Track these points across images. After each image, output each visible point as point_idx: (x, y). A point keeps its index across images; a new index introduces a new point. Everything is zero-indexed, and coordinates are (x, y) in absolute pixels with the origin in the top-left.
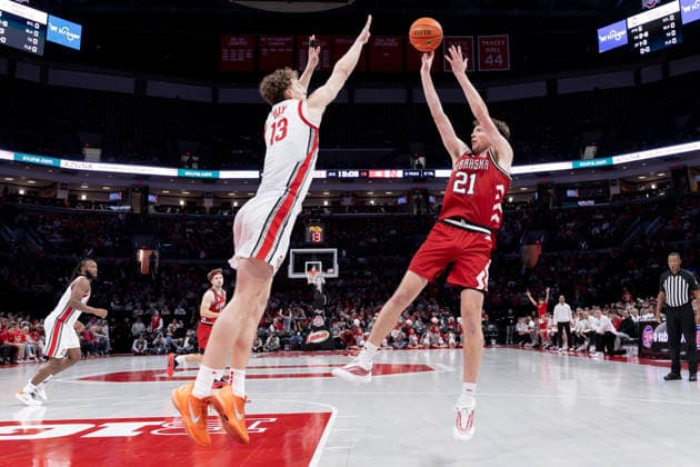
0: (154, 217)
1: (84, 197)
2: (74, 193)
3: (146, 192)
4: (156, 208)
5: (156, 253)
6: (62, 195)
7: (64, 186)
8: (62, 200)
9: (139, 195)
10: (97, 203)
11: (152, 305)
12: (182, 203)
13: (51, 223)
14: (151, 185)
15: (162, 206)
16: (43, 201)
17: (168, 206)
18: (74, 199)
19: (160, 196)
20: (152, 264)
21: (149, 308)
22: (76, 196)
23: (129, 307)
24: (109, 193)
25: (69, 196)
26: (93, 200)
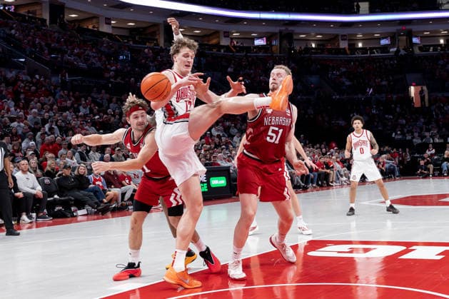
0: (419, 57)
1: (360, 45)
2: (352, 42)
3: (410, 35)
4: (420, 49)
5: (425, 88)
6: (344, 45)
7: (344, 38)
8: (344, 49)
9: (405, 37)
10: (371, 49)
11: (427, 134)
12: (442, 41)
13: (339, 70)
14: (414, 28)
15: (424, 46)
16: (330, 51)
17: (430, 46)
18: (352, 47)
19: (421, 37)
20: (422, 98)
21: (425, 137)
22: (354, 44)
23: (409, 137)
24: (379, 39)
25: (349, 45)
26: (368, 47)
